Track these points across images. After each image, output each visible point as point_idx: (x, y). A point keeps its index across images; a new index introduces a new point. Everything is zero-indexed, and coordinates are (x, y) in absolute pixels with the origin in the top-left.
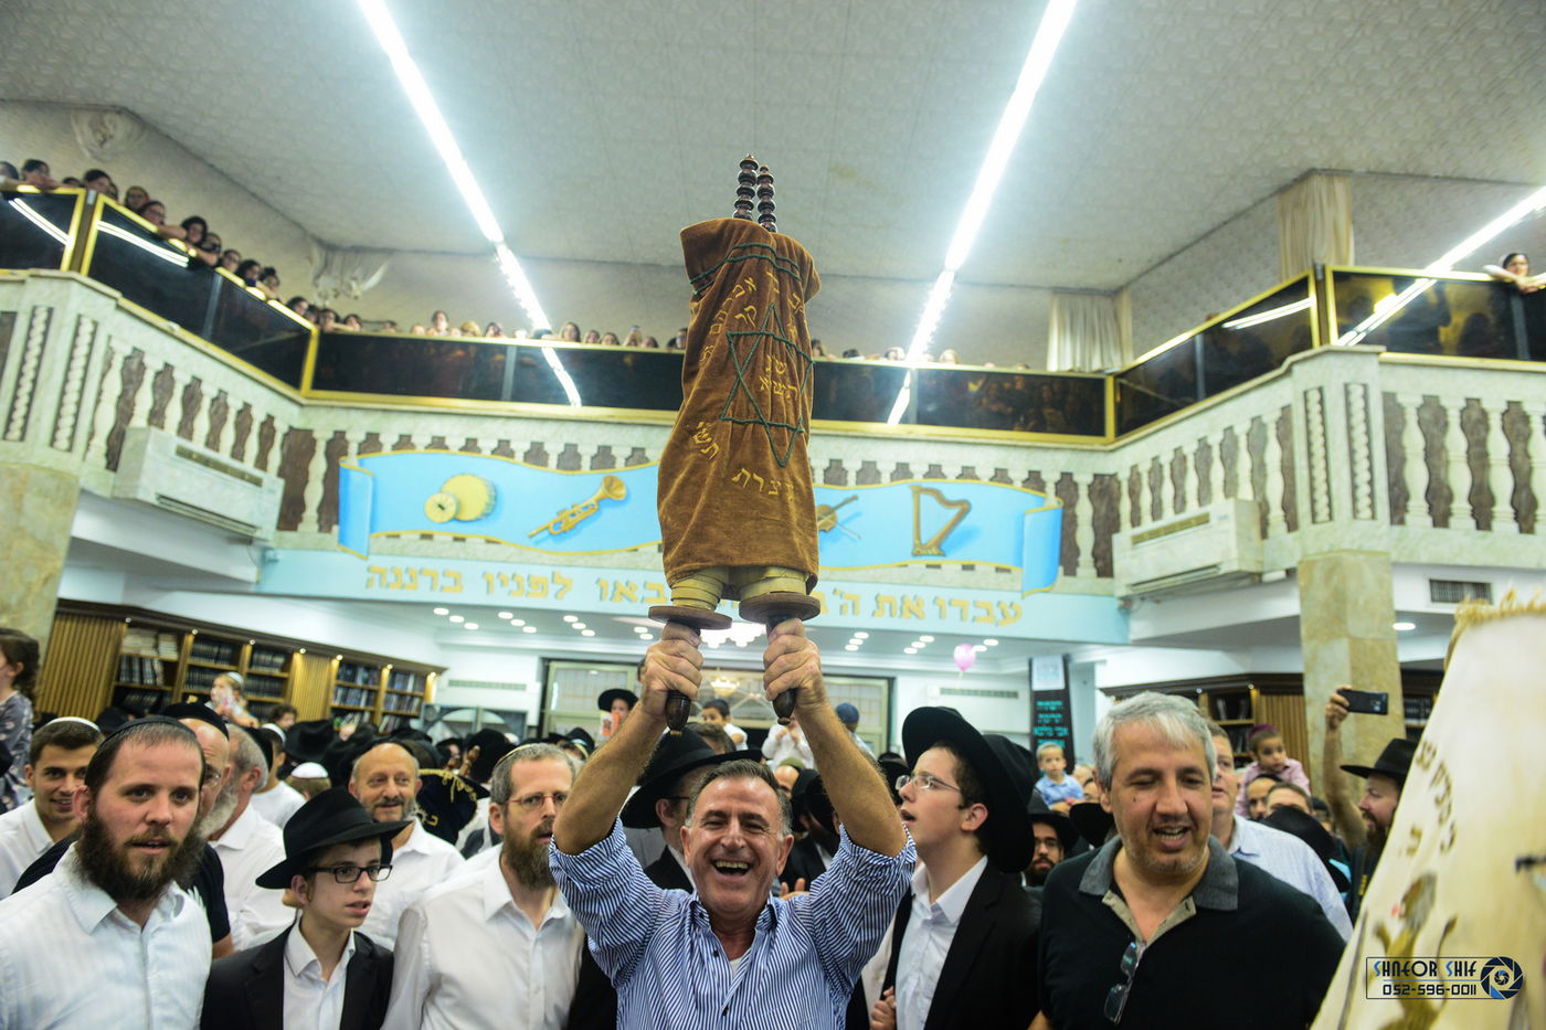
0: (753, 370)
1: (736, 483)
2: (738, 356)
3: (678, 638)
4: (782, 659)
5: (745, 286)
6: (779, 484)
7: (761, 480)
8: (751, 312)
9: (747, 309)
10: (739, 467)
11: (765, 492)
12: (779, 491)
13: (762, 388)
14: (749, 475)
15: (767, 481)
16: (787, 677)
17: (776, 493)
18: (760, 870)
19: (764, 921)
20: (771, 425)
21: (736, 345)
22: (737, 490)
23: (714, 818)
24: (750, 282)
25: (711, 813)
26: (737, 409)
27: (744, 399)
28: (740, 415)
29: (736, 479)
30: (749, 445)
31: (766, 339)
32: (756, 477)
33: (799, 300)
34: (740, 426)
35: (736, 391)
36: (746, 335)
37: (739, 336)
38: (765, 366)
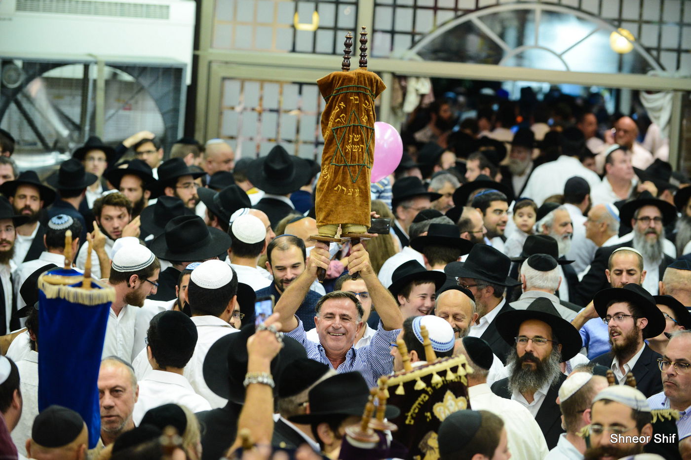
0: (344, 143)
1: (336, 190)
2: (337, 137)
3: (321, 248)
4: (355, 261)
5: (340, 107)
6: (352, 190)
7: (345, 189)
8: (343, 117)
9: (341, 116)
10: (338, 184)
11: (347, 193)
12: (353, 193)
13: (347, 150)
14: (340, 187)
15: (347, 190)
16: (357, 267)
17: (351, 194)
18: (348, 336)
19: (349, 354)
20: (350, 166)
21: (336, 133)
22: (336, 193)
23: (329, 316)
24: (342, 104)
25: (328, 314)
26: (337, 159)
27: (340, 156)
28: (338, 162)
29: (336, 189)
30: (341, 175)
31: (349, 128)
32: (343, 188)
33: (368, 104)
34: (338, 167)
35: (337, 151)
36: (341, 128)
37: (337, 129)
38: (349, 139)
